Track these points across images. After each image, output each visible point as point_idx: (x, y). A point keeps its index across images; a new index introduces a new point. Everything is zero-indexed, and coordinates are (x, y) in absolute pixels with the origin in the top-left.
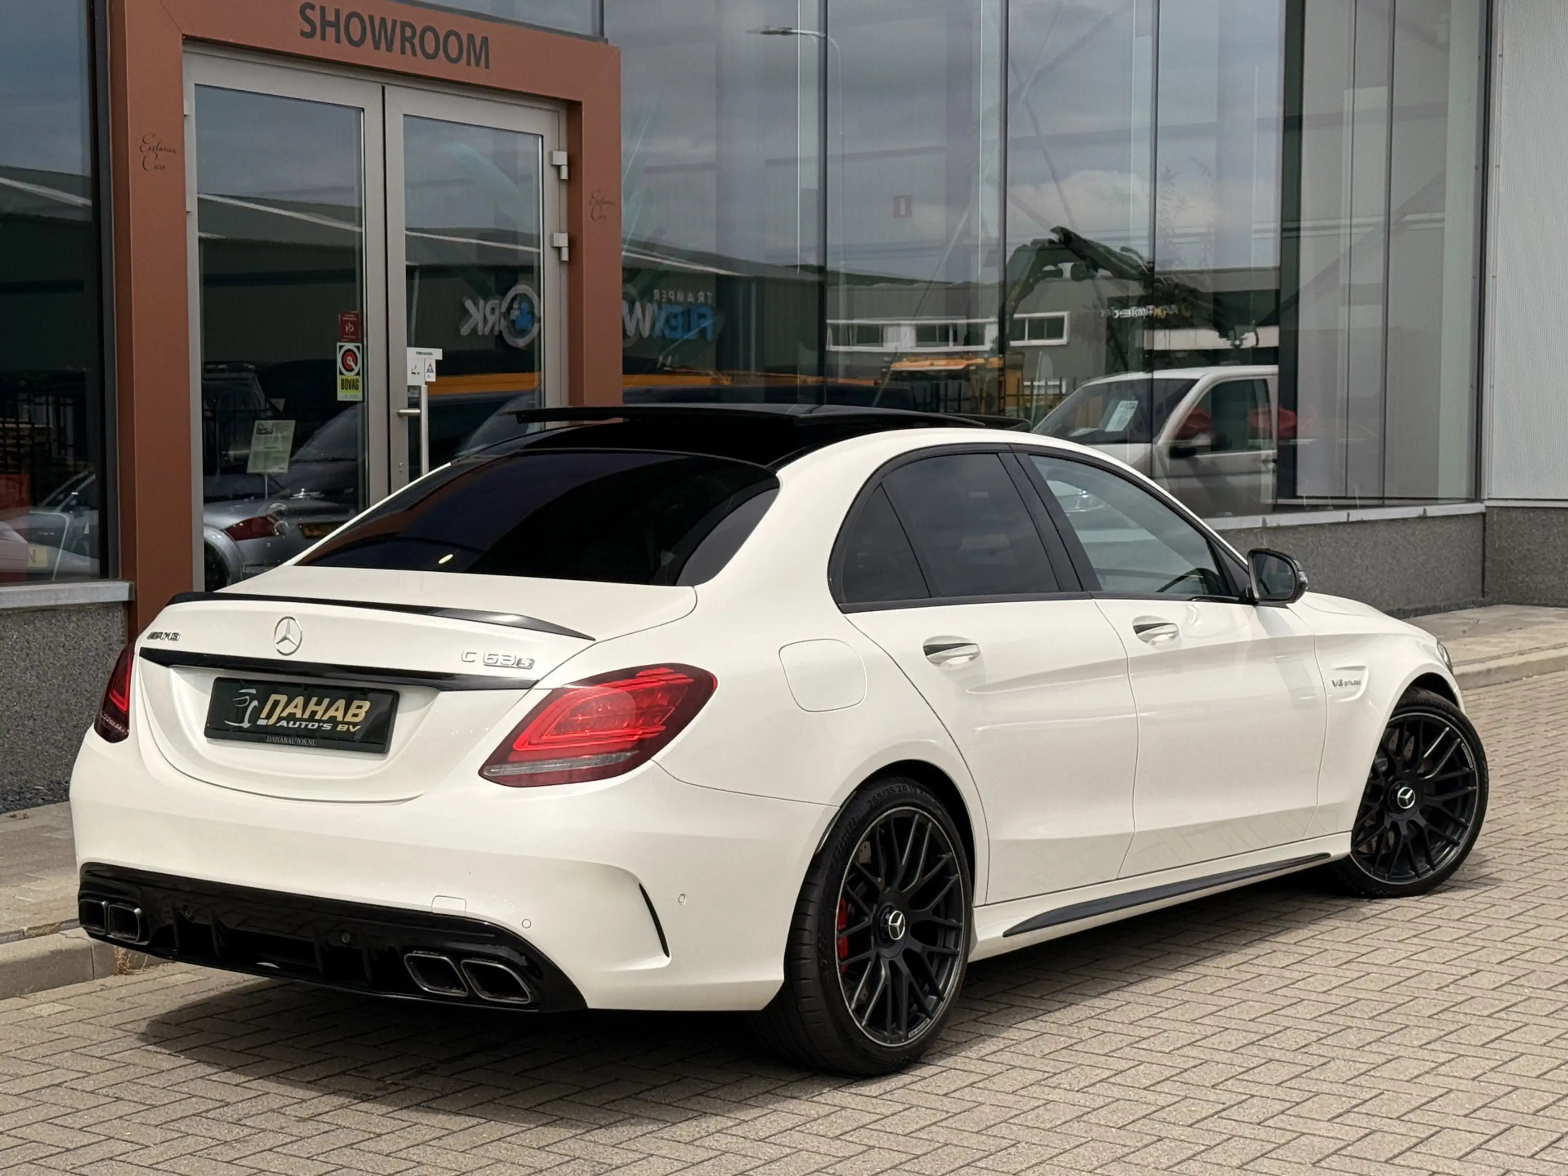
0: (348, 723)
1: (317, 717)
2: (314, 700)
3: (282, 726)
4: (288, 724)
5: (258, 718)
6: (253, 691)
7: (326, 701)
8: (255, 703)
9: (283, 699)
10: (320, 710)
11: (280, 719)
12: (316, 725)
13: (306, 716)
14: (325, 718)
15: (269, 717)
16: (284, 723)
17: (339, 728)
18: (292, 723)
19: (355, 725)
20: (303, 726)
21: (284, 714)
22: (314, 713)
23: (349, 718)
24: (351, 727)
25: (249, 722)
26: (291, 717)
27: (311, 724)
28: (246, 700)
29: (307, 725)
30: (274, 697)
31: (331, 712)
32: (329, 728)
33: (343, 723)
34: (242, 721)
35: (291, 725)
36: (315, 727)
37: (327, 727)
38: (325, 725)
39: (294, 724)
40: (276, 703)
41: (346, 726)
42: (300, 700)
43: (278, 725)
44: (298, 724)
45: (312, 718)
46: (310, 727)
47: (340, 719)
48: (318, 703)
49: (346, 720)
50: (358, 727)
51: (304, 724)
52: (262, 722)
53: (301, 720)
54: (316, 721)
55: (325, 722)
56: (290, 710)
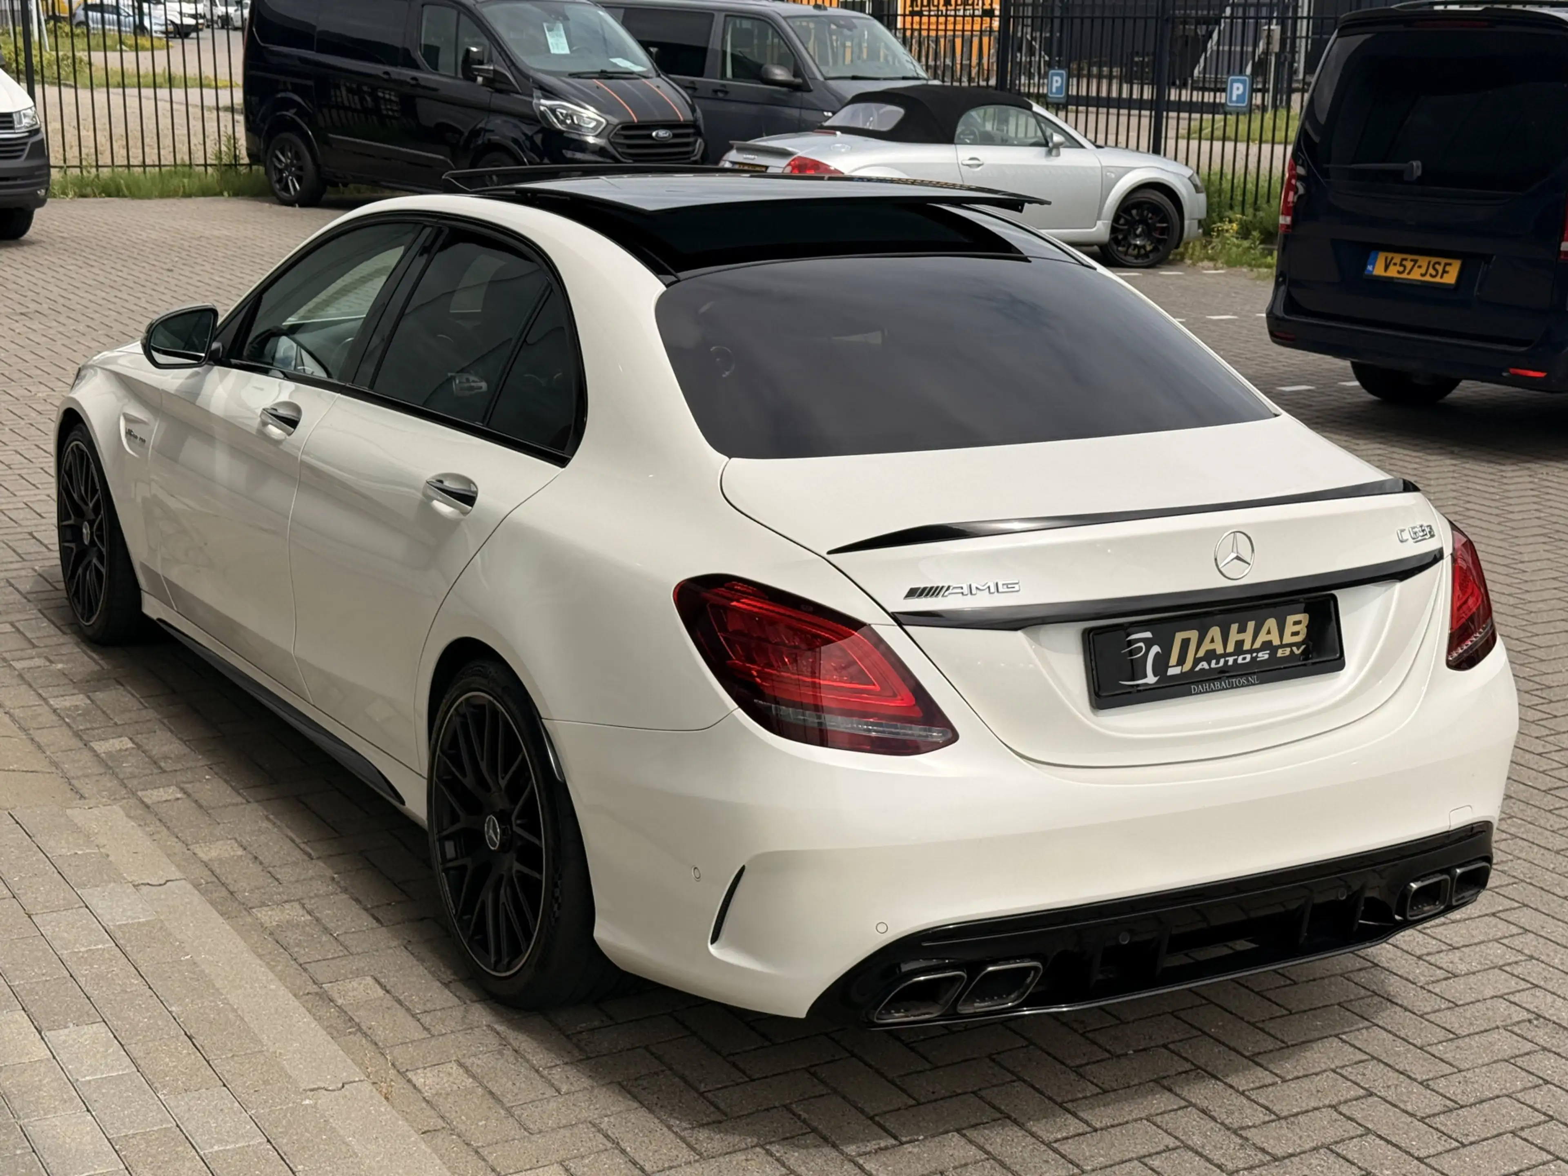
0: (1290, 645)
1: (1247, 646)
2: (1234, 627)
3: (1202, 670)
4: (1209, 664)
5: (1167, 667)
6: (1148, 635)
7: (1251, 625)
8: (1155, 649)
9: (1193, 635)
10: (1247, 637)
11: (1197, 661)
12: (1248, 657)
13: (1230, 648)
14: (1257, 645)
15: (1181, 661)
16: (1204, 665)
17: (1280, 653)
18: (1214, 662)
19: (1297, 645)
20: (1230, 663)
21: (1201, 654)
22: (1239, 644)
23: (1288, 639)
24: (1294, 649)
25: (1155, 675)
26: (1211, 655)
27: (1241, 658)
28: (1141, 648)
29: (1235, 661)
30: (1179, 637)
31: (1262, 638)
32: (1266, 656)
33: (1282, 646)
34: (1145, 676)
35: (1213, 665)
36: (1248, 660)
37: (1264, 656)
38: (1260, 655)
39: (1217, 663)
40: (1186, 643)
41: (1288, 650)
42: (1215, 632)
43: (1197, 669)
44: (1222, 661)
45: (1239, 648)
46: (1240, 661)
47: (1276, 642)
48: (1242, 630)
49: (1284, 642)
50: (1303, 647)
51: (1231, 660)
52: (1172, 671)
53: (1225, 655)
54: (1247, 652)
55: (1258, 651)
56: (1206, 646)
